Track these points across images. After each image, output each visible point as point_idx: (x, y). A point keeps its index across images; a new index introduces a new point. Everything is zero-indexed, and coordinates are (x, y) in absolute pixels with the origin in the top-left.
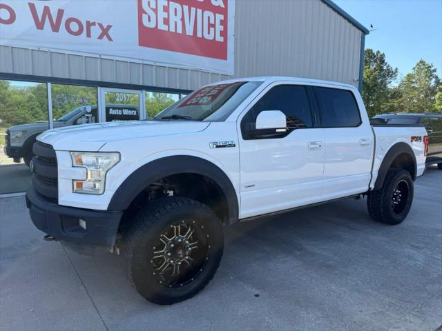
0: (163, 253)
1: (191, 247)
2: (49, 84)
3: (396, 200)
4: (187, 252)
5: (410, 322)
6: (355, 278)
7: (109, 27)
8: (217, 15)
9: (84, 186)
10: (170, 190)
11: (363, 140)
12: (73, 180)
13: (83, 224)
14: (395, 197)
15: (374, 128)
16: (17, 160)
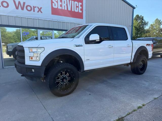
0: (59, 80)
1: (68, 79)
2: (21, 28)
3: (141, 66)
4: (67, 80)
5: (139, 101)
6: (123, 90)
7: (41, 8)
8: (79, 3)
9: (33, 59)
10: (61, 61)
11: (128, 45)
12: (30, 57)
13: (33, 70)
14: (141, 65)
15: (133, 41)
16: (10, 56)
